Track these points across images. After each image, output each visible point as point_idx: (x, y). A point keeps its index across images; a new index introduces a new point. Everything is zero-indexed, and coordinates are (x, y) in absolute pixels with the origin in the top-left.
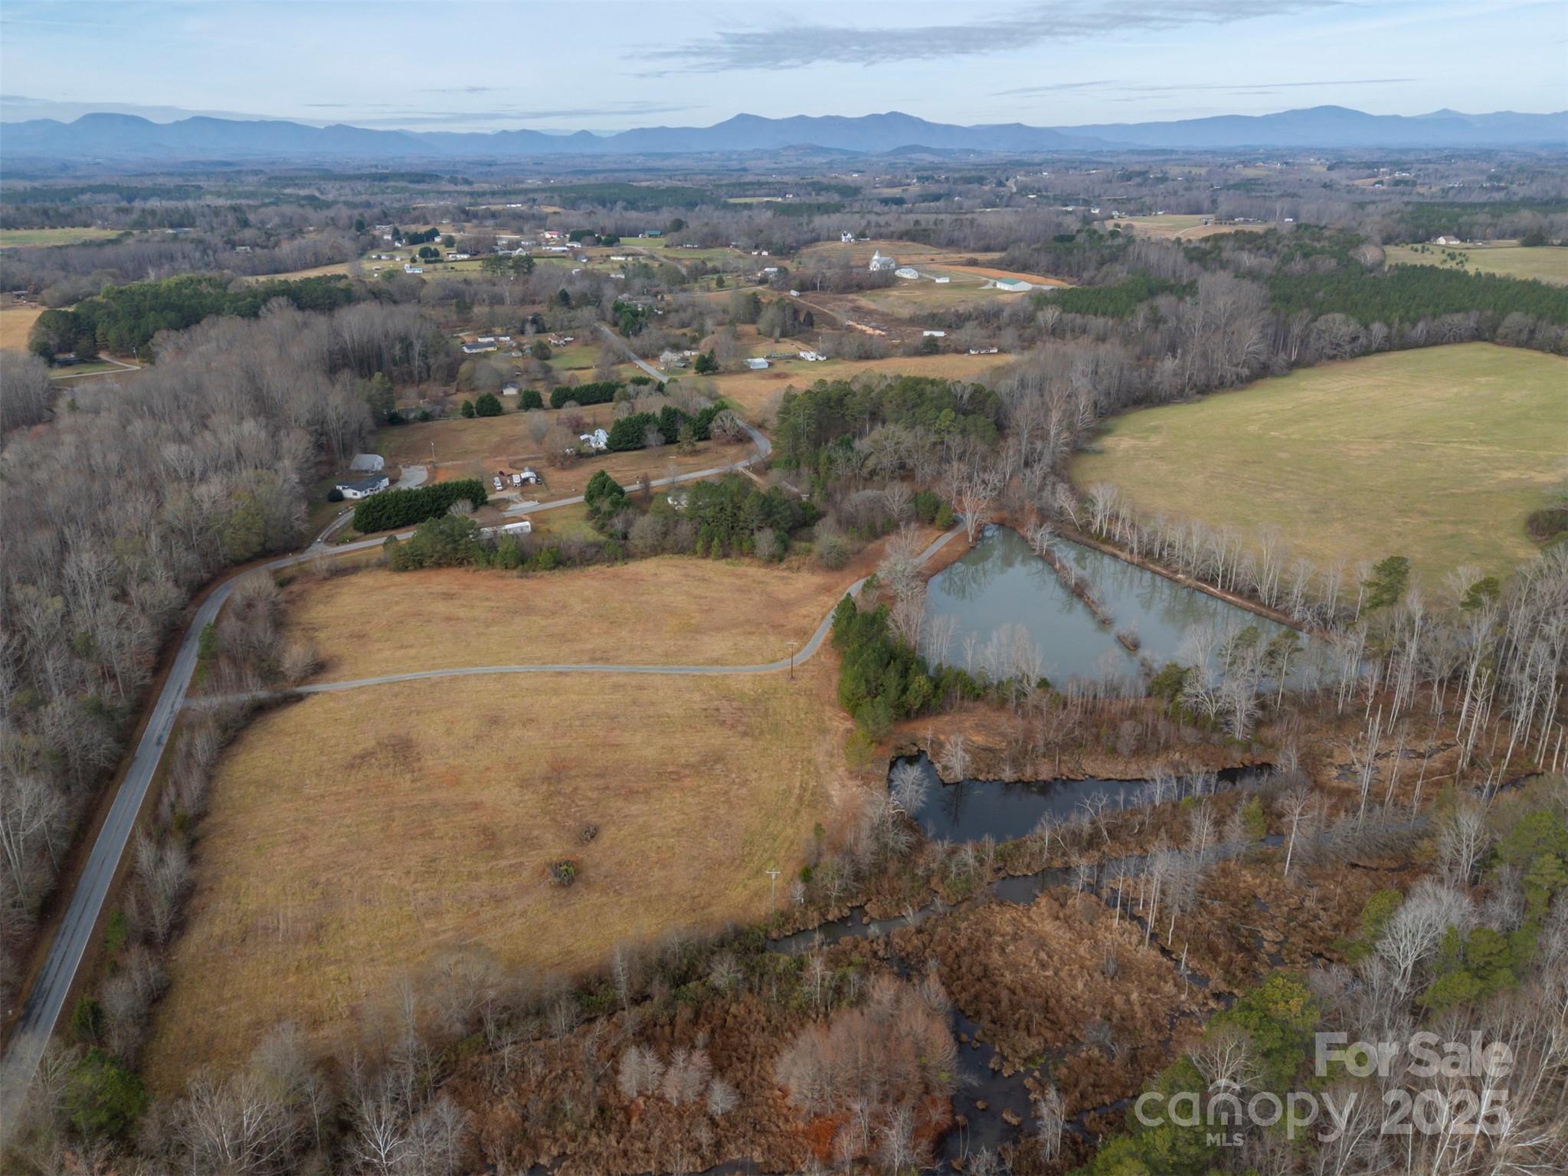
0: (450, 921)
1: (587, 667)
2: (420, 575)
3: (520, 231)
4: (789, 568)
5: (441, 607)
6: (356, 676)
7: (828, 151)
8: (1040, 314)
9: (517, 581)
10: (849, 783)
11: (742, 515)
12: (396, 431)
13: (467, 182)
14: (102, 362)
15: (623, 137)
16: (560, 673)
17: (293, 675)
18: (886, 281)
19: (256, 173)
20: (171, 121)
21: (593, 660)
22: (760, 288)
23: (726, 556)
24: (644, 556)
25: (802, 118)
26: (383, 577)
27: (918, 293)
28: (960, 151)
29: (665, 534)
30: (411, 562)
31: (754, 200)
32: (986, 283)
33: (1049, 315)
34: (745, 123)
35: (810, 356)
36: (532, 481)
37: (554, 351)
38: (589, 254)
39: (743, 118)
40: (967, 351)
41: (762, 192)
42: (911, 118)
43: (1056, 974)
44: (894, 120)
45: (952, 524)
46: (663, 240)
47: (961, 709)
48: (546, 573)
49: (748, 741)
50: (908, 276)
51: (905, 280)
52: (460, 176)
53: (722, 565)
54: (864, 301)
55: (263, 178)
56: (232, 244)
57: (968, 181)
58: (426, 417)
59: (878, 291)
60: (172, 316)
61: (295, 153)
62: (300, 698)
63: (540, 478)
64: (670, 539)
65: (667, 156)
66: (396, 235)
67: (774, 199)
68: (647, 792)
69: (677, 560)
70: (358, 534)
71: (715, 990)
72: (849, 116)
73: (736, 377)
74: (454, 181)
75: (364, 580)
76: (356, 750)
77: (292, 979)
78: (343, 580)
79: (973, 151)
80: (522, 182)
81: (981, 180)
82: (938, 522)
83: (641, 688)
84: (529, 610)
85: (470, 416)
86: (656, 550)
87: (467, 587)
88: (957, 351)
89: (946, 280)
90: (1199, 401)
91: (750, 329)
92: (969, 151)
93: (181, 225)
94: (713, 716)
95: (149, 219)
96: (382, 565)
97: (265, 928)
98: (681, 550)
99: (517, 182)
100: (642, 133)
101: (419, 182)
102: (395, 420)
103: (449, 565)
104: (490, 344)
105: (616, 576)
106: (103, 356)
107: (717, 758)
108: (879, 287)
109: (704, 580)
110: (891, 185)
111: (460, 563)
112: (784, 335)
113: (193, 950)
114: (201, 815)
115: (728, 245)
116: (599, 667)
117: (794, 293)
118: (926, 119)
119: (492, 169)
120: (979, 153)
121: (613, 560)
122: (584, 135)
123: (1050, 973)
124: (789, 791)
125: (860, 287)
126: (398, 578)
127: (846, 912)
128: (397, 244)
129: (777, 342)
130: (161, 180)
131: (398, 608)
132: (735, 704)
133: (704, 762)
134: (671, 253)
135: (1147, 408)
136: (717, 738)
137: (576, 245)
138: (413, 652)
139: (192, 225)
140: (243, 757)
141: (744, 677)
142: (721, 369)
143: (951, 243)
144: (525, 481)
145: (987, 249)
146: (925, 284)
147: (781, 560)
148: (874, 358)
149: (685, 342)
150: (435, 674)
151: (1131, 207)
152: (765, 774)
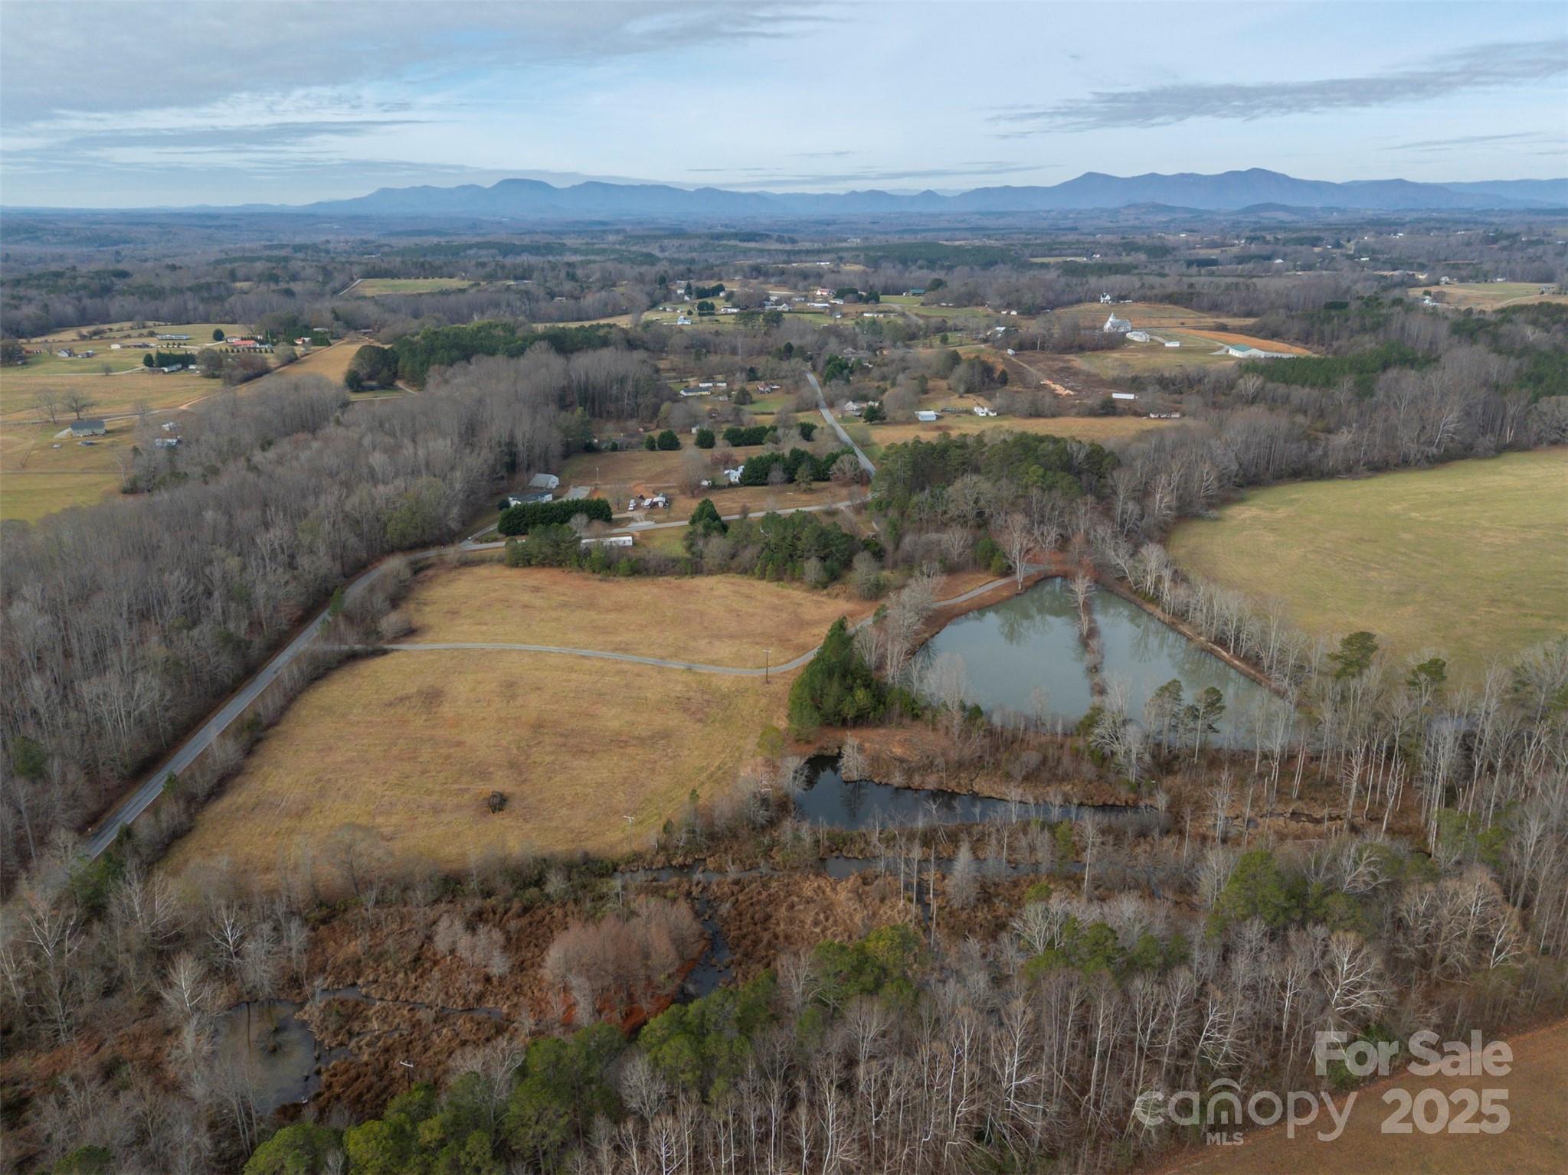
0: (394, 820)
1: (606, 654)
2: (525, 571)
3: (794, 288)
4: (828, 595)
5: (526, 597)
6: (434, 641)
7: (1172, 209)
8: (1241, 381)
9: (597, 583)
10: (760, 769)
11: (800, 545)
12: (587, 457)
13: (793, 241)
14: (397, 389)
15: (966, 196)
16: (584, 657)
17: (389, 635)
18: (1115, 342)
19: (618, 232)
20: (568, 185)
21: (615, 650)
22: (982, 346)
23: (779, 579)
24: (711, 573)
25: (1153, 176)
26: (498, 570)
27: (1140, 356)
28: (1322, 209)
29: (733, 557)
30: (522, 561)
31: (1052, 260)
32: (1221, 348)
33: (1251, 384)
34: (1092, 181)
35: (980, 412)
36: (661, 505)
37: (755, 397)
38: (845, 310)
39: (1090, 177)
40: (1147, 415)
41: (1069, 251)
42: (1274, 174)
43: (823, 932)
44: (1258, 177)
45: (1008, 571)
46: (922, 299)
47: (900, 725)
48: (622, 579)
49: (699, 726)
50: (1136, 339)
51: (1133, 342)
52: (786, 236)
53: (774, 587)
54: (1079, 362)
55: (620, 237)
56: (552, 295)
57: (1300, 241)
58: (615, 448)
59: (1099, 353)
60: (455, 353)
61: (664, 213)
62: (385, 652)
63: (669, 502)
64: (737, 560)
65: (1002, 215)
66: (689, 290)
67: (1078, 259)
68: (593, 753)
69: (737, 579)
70: (500, 536)
71: (548, 897)
72: (1204, 173)
73: (900, 428)
74: (780, 240)
75: (482, 571)
76: (399, 694)
77: (269, 840)
78: (467, 570)
79: (1338, 209)
80: (845, 240)
81: (1315, 242)
82: (993, 568)
83: (639, 675)
84: (591, 605)
85: (652, 448)
86: (724, 569)
87: (555, 583)
88: (1137, 414)
89: (1177, 344)
90: (1369, 477)
91: (943, 384)
92: (1331, 209)
93: (523, 278)
94: (683, 704)
95: (500, 273)
96: (500, 561)
97: (272, 804)
98: (745, 571)
99: (840, 240)
100: (986, 192)
101: (748, 241)
102: (590, 449)
103: (551, 566)
104: (707, 389)
105: (679, 587)
106: (400, 384)
107: (666, 735)
108: (1102, 348)
109: (748, 597)
110: (1213, 245)
111: (560, 564)
112: (968, 391)
113: (218, 810)
114: (272, 724)
115: (983, 304)
116: (617, 656)
117: (1010, 352)
118: (1292, 176)
119: (830, 228)
120: (1344, 211)
121: (683, 573)
122: (929, 195)
123: (818, 930)
124: (702, 769)
125: (1080, 349)
126: (508, 572)
127: (689, 861)
128: (687, 298)
129: (961, 397)
130: (537, 238)
131: (493, 595)
132: (706, 697)
133: (652, 737)
134: (924, 311)
135: (1304, 480)
136: (674, 719)
137: (839, 302)
138: (484, 628)
139: (530, 278)
140: (323, 689)
141: (725, 678)
142: (888, 420)
143: (1215, 308)
144: (654, 505)
145: (1249, 314)
146: (1153, 348)
147: (825, 587)
148: (1045, 417)
149: (872, 393)
150: (488, 646)
151: (1464, 273)
152: (696, 753)
